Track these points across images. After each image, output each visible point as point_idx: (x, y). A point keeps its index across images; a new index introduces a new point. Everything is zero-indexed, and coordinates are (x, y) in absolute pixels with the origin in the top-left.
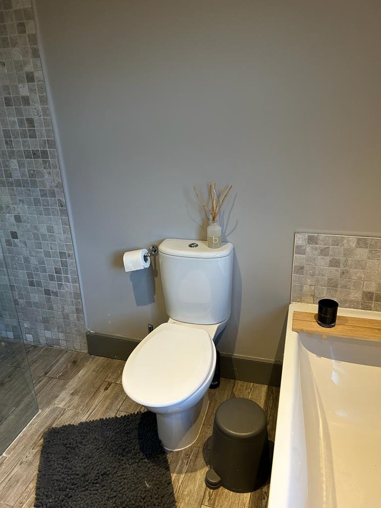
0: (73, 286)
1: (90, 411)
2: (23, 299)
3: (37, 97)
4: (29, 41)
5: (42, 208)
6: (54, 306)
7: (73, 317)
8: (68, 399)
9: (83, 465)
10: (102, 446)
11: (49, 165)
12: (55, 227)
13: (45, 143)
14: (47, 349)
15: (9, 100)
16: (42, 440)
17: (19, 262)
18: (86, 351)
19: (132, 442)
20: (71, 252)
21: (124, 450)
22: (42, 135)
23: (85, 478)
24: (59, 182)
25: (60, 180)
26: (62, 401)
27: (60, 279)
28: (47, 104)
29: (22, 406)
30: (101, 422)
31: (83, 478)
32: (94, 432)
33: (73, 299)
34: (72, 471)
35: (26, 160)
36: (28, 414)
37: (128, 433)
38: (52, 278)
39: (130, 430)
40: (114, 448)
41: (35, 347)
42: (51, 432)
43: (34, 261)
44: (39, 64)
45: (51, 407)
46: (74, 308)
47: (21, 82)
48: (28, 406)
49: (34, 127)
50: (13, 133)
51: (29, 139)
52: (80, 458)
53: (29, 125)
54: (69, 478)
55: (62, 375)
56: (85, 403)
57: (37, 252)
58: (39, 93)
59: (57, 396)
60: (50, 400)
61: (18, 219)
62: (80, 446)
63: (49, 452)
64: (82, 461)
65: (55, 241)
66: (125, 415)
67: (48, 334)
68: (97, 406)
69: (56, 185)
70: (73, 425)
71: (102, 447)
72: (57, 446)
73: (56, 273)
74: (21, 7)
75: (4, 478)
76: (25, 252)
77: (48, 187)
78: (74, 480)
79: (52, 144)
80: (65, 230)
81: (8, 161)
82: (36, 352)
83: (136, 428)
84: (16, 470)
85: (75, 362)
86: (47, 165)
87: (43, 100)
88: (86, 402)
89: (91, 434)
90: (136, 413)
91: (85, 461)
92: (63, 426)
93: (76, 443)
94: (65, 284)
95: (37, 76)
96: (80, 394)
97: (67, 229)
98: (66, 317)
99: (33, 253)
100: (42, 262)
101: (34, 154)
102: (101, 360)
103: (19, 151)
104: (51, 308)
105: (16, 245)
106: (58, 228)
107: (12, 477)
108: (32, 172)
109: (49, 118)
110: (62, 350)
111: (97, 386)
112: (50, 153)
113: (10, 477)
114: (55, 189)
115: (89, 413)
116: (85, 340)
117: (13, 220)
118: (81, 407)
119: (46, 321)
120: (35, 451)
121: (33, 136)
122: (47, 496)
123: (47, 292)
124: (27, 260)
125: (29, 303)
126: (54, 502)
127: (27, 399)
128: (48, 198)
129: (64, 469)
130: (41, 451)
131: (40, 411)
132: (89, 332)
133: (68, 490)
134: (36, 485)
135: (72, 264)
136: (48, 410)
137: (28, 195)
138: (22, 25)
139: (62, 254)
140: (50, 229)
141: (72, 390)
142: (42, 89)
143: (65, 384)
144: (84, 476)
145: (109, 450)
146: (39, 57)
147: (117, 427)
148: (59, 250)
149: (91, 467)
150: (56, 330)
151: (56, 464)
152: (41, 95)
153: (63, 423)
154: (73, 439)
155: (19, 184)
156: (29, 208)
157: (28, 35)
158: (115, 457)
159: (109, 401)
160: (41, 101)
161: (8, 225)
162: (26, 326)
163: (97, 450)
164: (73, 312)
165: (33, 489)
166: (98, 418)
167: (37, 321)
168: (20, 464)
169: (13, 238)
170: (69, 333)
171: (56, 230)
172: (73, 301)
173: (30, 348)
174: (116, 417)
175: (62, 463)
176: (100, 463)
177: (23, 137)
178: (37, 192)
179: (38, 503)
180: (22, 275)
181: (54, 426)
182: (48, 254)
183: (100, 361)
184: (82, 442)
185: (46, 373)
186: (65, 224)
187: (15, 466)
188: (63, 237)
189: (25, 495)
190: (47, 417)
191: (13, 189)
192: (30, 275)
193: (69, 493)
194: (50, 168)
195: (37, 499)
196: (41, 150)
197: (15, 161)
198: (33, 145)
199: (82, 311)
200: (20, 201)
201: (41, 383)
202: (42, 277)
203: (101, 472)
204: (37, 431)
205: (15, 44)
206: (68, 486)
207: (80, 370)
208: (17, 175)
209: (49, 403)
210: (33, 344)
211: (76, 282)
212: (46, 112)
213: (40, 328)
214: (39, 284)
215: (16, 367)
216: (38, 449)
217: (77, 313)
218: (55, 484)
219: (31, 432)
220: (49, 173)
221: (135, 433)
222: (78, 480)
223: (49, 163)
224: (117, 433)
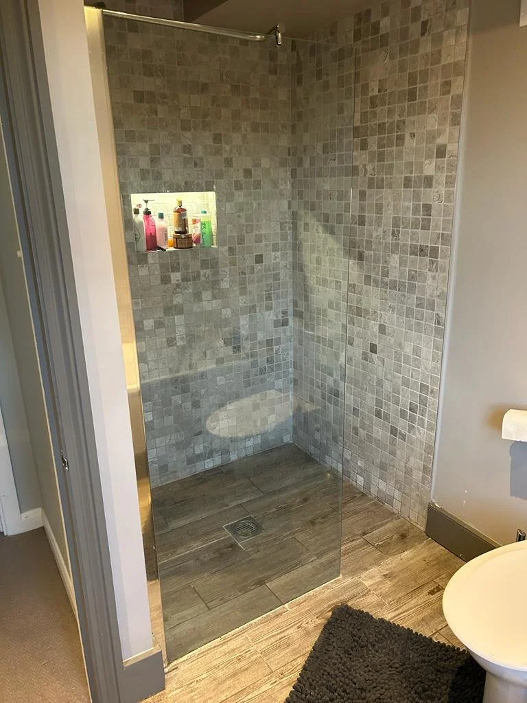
0: (428, 434)
1: (400, 611)
2: (364, 429)
3: (442, 177)
4: (451, 105)
5: (413, 321)
6: (398, 452)
7: (417, 475)
8: (378, 579)
9: (365, 675)
10: (397, 665)
11: (436, 268)
12: (424, 349)
13: (438, 238)
14: (375, 504)
15: (409, 181)
16: (330, 613)
17: (371, 382)
18: (423, 529)
19: (440, 687)
20: (436, 388)
21: (425, 690)
22: (437, 227)
23: (362, 692)
24: (443, 292)
25: (445, 289)
26: (370, 578)
27: (412, 419)
28: (454, 187)
29: (324, 559)
30: (408, 634)
31: (358, 692)
32: (393, 641)
33: (424, 452)
34: (349, 674)
35: (410, 258)
36: (327, 573)
37: (438, 671)
38: (403, 414)
39: (443, 668)
40: (412, 679)
41: (364, 495)
42: (343, 609)
43: (387, 387)
44: (456, 134)
45: (355, 579)
46: (421, 463)
47: (428, 157)
48: (330, 563)
49: (430, 215)
50: (404, 221)
51: (420, 230)
52: (365, 664)
53: (425, 213)
54: (343, 679)
55: (382, 546)
56: (397, 597)
57: (395, 377)
58: (447, 172)
59: (366, 569)
60: (357, 570)
61: (382, 329)
62: (371, 648)
63: (333, 632)
64: (366, 669)
65: (419, 368)
66: (444, 644)
67: (382, 485)
68: (411, 609)
69: (438, 294)
70: (372, 616)
71: (397, 668)
72: (344, 631)
73: (410, 410)
74: (452, 61)
75: (277, 633)
76: (380, 372)
77: (427, 296)
78: (348, 687)
79: (446, 239)
80: (435, 356)
81: (389, 255)
82: (363, 502)
83: (453, 671)
84: (291, 631)
85: (403, 536)
86: (434, 266)
87: (450, 182)
88: (399, 596)
89: (389, 642)
90: (461, 650)
91: (369, 671)
92: (359, 610)
93: (367, 641)
94: (418, 429)
95: (451, 149)
96: (395, 581)
97: (438, 356)
98: (408, 472)
99: (389, 377)
100: (396, 391)
101: (422, 250)
102: (439, 549)
103: (404, 245)
104: (393, 453)
105: (372, 361)
106: (427, 352)
107: (285, 636)
108: (413, 273)
109: (452, 204)
110: (393, 513)
111: (421, 582)
112: (442, 251)
113: (282, 635)
114: (436, 300)
115: (397, 612)
116: (425, 513)
117: (376, 329)
118: (390, 599)
119: (383, 467)
120: (318, 621)
121: (426, 227)
122: (310, 685)
123: (394, 431)
124: (380, 383)
125: (369, 438)
126: (315, 698)
127: (331, 555)
128: (425, 310)
129: (341, 665)
130: (325, 626)
131: (341, 576)
132: (433, 504)
133: (336, 694)
134: (304, 663)
135: (433, 404)
136: (349, 580)
137: (402, 301)
138: (448, 84)
139: (423, 388)
140: (417, 351)
141: (387, 570)
142: (452, 166)
143: (382, 558)
144: (362, 690)
145: (405, 677)
146: (459, 124)
147: (427, 653)
148: (422, 380)
149: (374, 685)
150: (393, 483)
151: (334, 652)
152: (448, 174)
153: (361, 607)
154: (365, 634)
155: (394, 285)
156: (398, 318)
157: (452, 97)
158: (409, 692)
159: (430, 611)
160: (446, 183)
161: (369, 334)
162: (359, 464)
163: (389, 667)
164: (419, 469)
165: (300, 667)
166: (406, 625)
167: (373, 463)
168: (298, 628)
169: (371, 351)
170: (407, 495)
171: (423, 354)
172: (422, 454)
173: (357, 493)
174: (431, 638)
175: (342, 655)
176: (387, 686)
177: (414, 227)
178: (412, 300)
179: (298, 687)
180: (371, 400)
181: (349, 604)
182: (406, 383)
183: (437, 549)
184: (374, 645)
185: (364, 534)
186: (437, 348)
187: (292, 627)
188: (430, 364)
189: (289, 667)
190: (345, 589)
191: (386, 292)
192: (379, 403)
193: (336, 699)
194: (437, 271)
195: (299, 680)
196: (431, 246)
197: (396, 257)
198: (425, 239)
199: (431, 472)
200: (390, 307)
201: (354, 543)
202: (391, 409)
203: (384, 699)
204: (329, 599)
205: (432, 110)
206: (338, 689)
207: (406, 550)
208: (394, 275)
209: (353, 572)
210: (362, 490)
211: (432, 429)
212: (449, 197)
213: (375, 473)
214: (387, 418)
215: (334, 510)
216: (322, 621)
217: (424, 472)
218: (325, 676)
219: (322, 596)
220: (434, 278)
221: (448, 677)
222: (351, 689)
223: (437, 264)
224: (423, 661)
